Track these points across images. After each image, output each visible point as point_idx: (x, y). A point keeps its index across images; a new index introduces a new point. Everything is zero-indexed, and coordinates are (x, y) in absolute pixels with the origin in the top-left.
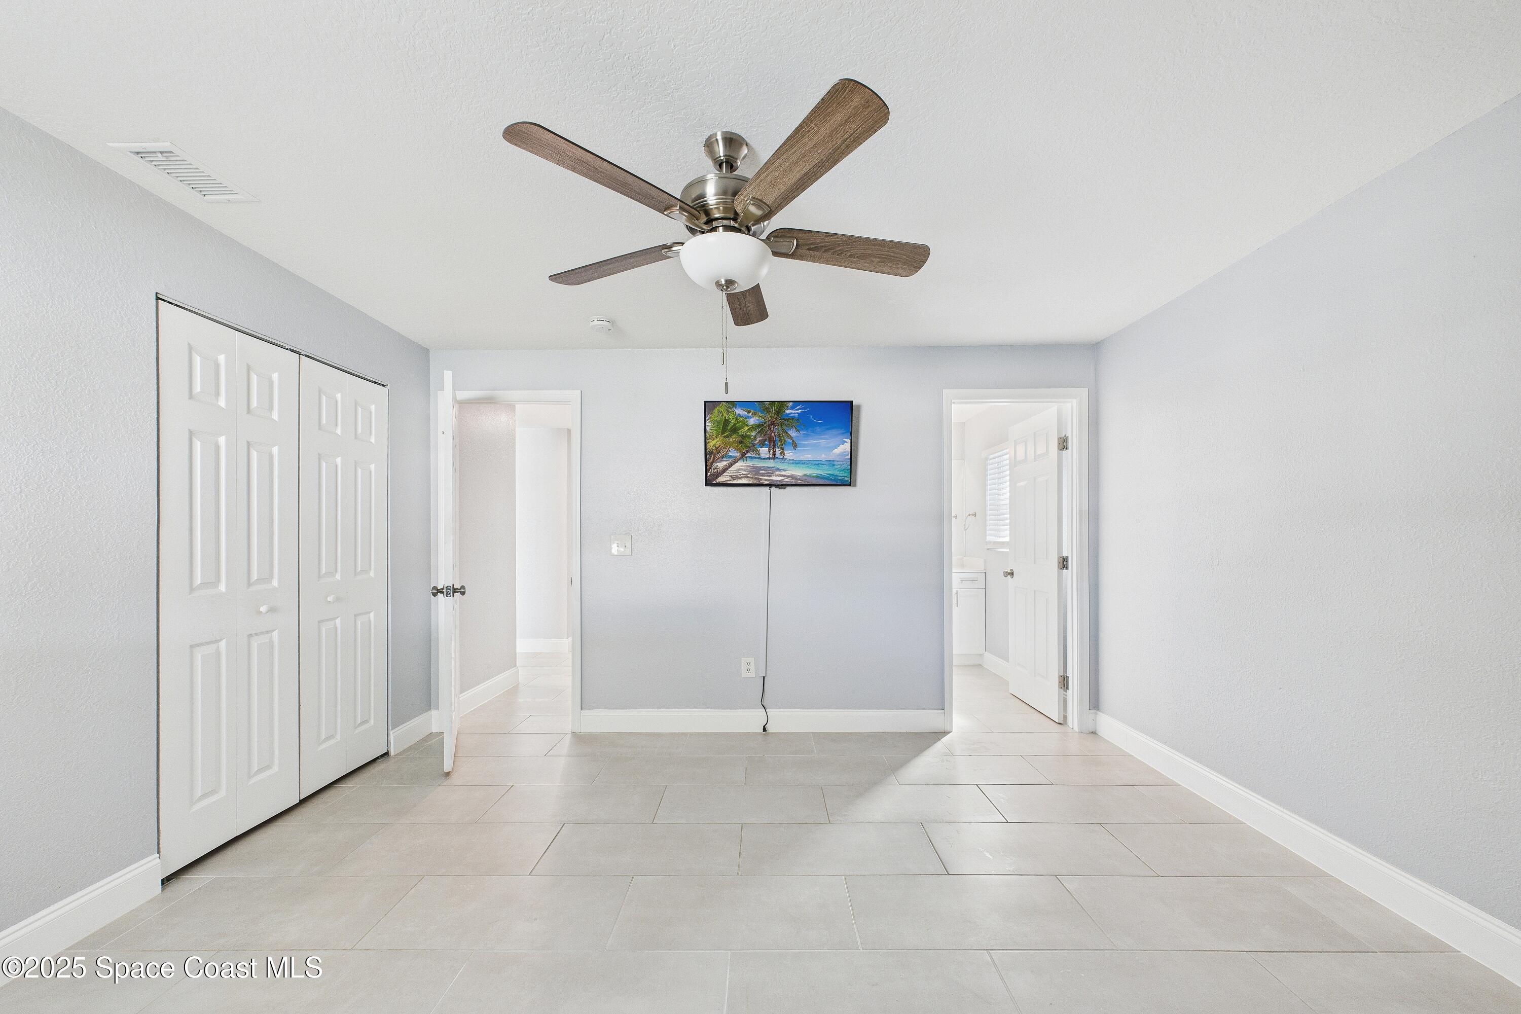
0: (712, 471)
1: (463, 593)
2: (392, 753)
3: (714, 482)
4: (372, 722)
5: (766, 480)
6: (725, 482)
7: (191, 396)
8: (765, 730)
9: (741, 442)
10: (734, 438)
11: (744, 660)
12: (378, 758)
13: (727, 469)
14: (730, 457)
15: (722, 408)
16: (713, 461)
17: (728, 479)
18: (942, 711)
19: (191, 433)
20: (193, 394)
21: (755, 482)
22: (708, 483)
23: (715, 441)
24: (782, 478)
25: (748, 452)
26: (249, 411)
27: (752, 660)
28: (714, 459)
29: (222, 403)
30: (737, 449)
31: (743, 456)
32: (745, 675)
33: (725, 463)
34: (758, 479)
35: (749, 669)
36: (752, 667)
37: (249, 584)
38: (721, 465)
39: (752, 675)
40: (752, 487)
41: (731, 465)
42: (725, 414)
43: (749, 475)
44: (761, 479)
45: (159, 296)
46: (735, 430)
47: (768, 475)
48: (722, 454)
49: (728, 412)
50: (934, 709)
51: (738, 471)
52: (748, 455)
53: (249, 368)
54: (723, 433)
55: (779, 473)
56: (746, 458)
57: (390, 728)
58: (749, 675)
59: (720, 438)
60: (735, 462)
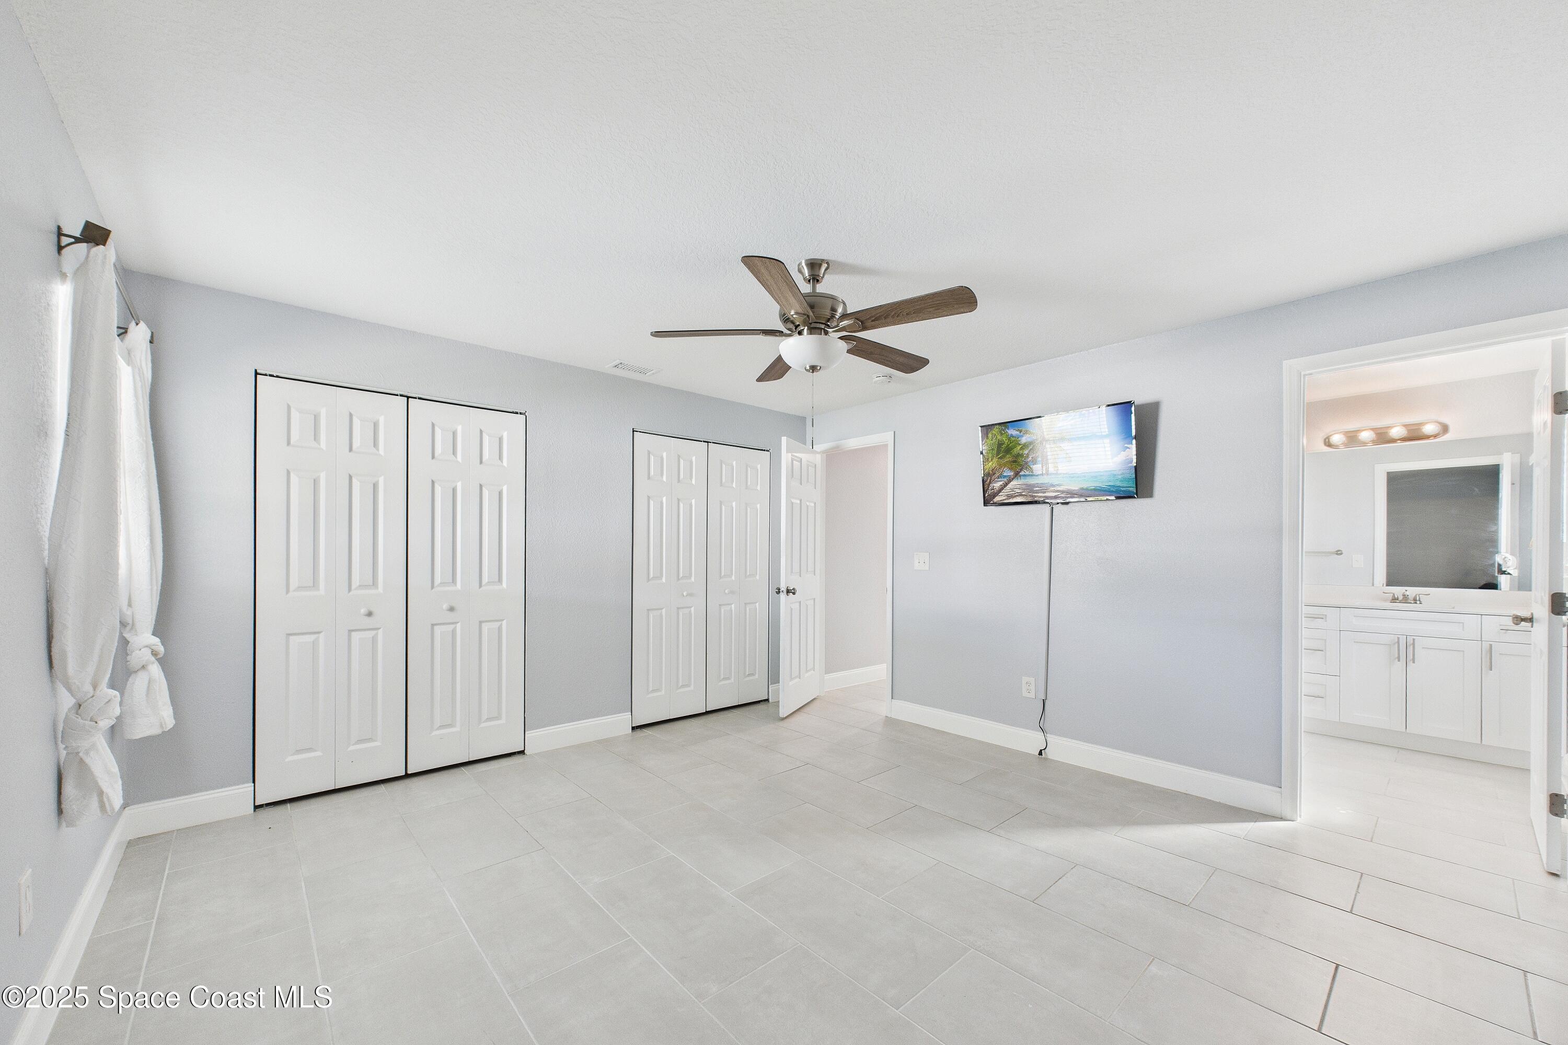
0: (990, 492)
1: (794, 593)
2: (770, 700)
3: (992, 502)
4: (757, 676)
5: (1040, 497)
6: (1002, 502)
7: (649, 478)
8: (1040, 753)
9: (1015, 462)
10: (1008, 458)
11: (1025, 679)
12: (761, 701)
13: (1002, 489)
14: (1005, 477)
15: (995, 430)
16: (990, 482)
17: (1004, 498)
18: (1279, 789)
19: (649, 498)
20: (650, 476)
21: (1030, 499)
22: (986, 503)
23: (990, 464)
24: (1057, 494)
25: (1021, 470)
26: (679, 481)
27: (1032, 680)
28: (990, 480)
29: (664, 479)
30: (1011, 469)
31: (1017, 475)
32: (1025, 694)
33: (1001, 483)
34: (1032, 496)
35: (1030, 688)
36: (1033, 687)
37: (678, 579)
38: (997, 485)
39: (1032, 695)
40: (1026, 505)
41: (1006, 485)
42: (999, 437)
43: (1023, 493)
44: (1035, 497)
45: (634, 430)
46: (1008, 450)
47: (1041, 492)
48: (997, 474)
49: (1002, 434)
50: (1267, 784)
51: (1012, 490)
52: (1022, 473)
53: (679, 457)
54: (998, 455)
55: (1053, 489)
56: (1020, 476)
57: (770, 683)
58: (1028, 695)
59: (995, 460)
60: (1010, 481)
